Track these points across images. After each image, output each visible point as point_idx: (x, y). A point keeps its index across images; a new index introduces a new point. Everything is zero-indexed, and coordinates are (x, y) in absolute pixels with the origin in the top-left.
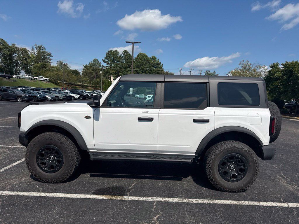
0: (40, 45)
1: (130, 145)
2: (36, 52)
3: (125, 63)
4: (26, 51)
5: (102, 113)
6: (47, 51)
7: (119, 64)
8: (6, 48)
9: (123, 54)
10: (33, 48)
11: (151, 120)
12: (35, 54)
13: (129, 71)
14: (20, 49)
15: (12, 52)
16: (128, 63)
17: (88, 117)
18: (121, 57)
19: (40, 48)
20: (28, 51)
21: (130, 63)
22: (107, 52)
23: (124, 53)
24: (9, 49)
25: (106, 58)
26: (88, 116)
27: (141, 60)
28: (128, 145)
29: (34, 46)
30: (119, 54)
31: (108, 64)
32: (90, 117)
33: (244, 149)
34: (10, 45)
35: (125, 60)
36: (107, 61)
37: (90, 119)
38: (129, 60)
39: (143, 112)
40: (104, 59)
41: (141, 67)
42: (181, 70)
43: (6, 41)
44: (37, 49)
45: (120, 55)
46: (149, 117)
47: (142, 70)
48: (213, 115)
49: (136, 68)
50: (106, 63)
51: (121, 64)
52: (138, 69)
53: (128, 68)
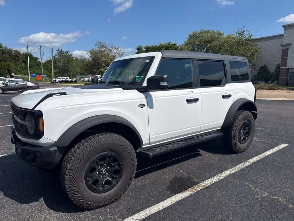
1: (181, 130)
5: (155, 98)
11: (196, 100)
17: (141, 106)
26: (142, 104)
28: (179, 131)
32: (144, 105)
37: (144, 107)
39: (189, 93)
42: (28, 47)
46: (195, 98)
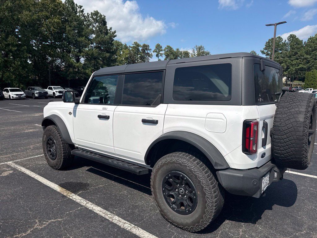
0: (200, 46)
2: (196, 53)
3: (290, 50)
4: (187, 54)
6: (205, 50)
7: (281, 53)
8: (172, 53)
9: (288, 40)
10: (193, 50)
12: (195, 55)
13: (294, 59)
14: (182, 52)
15: (176, 56)
16: (294, 50)
18: (285, 44)
19: (200, 48)
20: (189, 53)
21: (297, 50)
22: (267, 41)
23: (290, 38)
24: (174, 54)
25: (265, 49)
26: (70, 112)
27: (313, 43)
29: (195, 47)
30: (282, 40)
31: (268, 54)
33: (188, 168)
34: (175, 50)
35: (291, 47)
36: (267, 51)
37: (71, 115)
38: (295, 46)
40: (262, 50)
41: (314, 52)
43: (172, 47)
44: (197, 51)
45: (283, 42)
46: (106, 115)
47: (314, 57)
48: (163, 115)
49: (306, 55)
50: (265, 54)
51: (284, 52)
52: (308, 56)
53: (293, 56)
